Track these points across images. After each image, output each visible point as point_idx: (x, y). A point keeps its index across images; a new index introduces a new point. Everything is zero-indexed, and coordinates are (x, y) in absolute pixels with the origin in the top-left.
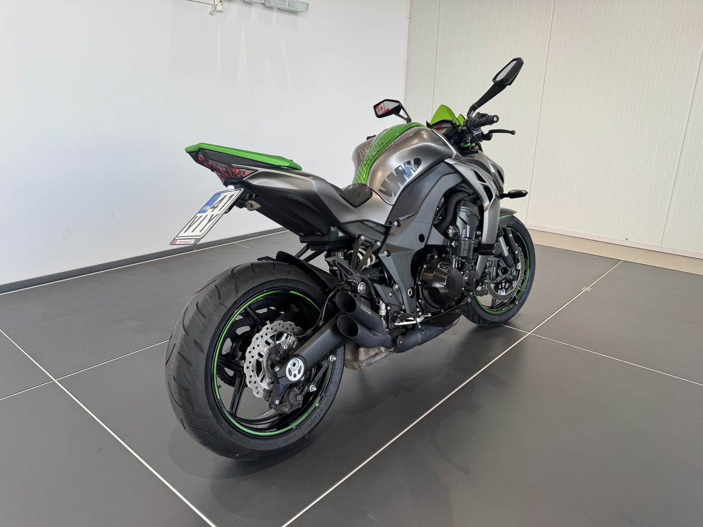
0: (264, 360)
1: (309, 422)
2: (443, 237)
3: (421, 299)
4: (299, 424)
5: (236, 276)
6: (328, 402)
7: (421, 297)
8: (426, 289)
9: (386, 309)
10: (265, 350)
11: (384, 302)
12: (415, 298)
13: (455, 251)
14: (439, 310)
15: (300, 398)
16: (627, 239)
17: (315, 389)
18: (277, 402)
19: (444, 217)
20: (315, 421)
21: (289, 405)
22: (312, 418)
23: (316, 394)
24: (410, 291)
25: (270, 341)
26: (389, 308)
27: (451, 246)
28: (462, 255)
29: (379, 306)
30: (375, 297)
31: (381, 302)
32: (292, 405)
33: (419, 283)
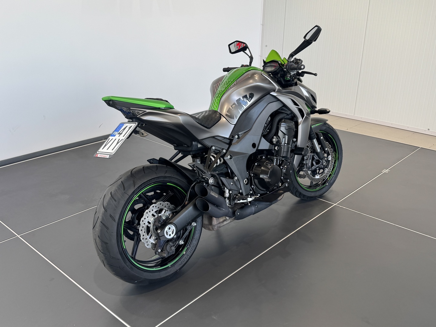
0: (151, 226)
1: (180, 262)
2: (269, 144)
3: (254, 185)
4: (173, 264)
5: (134, 175)
6: (191, 251)
7: (253, 184)
8: (256, 179)
9: (229, 193)
10: (151, 220)
11: (227, 188)
12: (249, 184)
13: (278, 153)
14: (266, 192)
15: (173, 248)
16: (429, 129)
17: (183, 243)
18: (159, 251)
19: (271, 130)
20: (183, 262)
21: (167, 252)
22: (182, 260)
23: (183, 246)
24: (246, 180)
25: (155, 214)
26: (231, 192)
27: (275, 149)
28: (282, 155)
29: (225, 191)
30: (222, 185)
31: (226, 188)
32: (169, 253)
33: (252, 175)
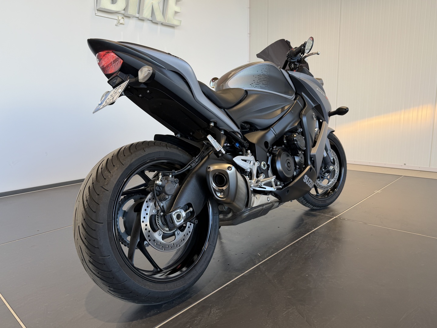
16: (405, 164)
